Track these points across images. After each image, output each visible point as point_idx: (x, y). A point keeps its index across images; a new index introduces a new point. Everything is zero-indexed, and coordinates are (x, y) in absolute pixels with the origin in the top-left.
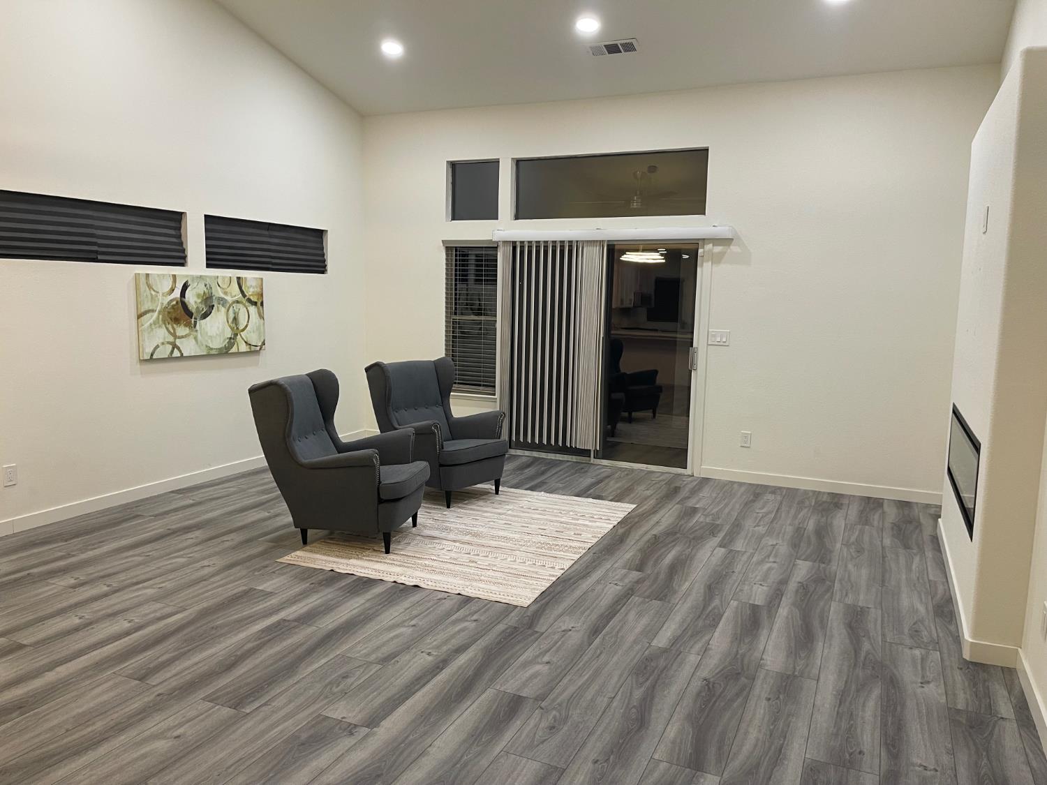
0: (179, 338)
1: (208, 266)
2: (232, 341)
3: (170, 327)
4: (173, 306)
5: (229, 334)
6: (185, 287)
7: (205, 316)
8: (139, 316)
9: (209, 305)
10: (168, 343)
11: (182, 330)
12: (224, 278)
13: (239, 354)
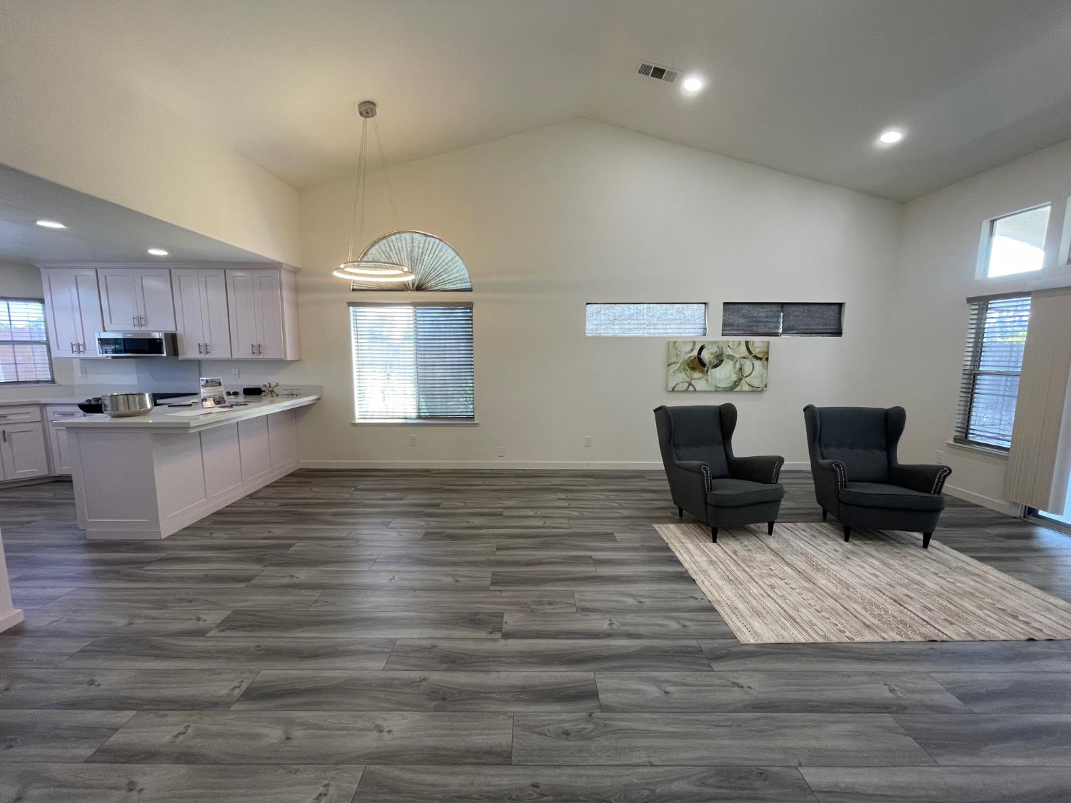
0: (694, 379)
1: (723, 335)
2: (736, 384)
4: (692, 360)
6: (702, 348)
7: (715, 366)
10: (686, 382)
12: (734, 342)
13: (741, 392)
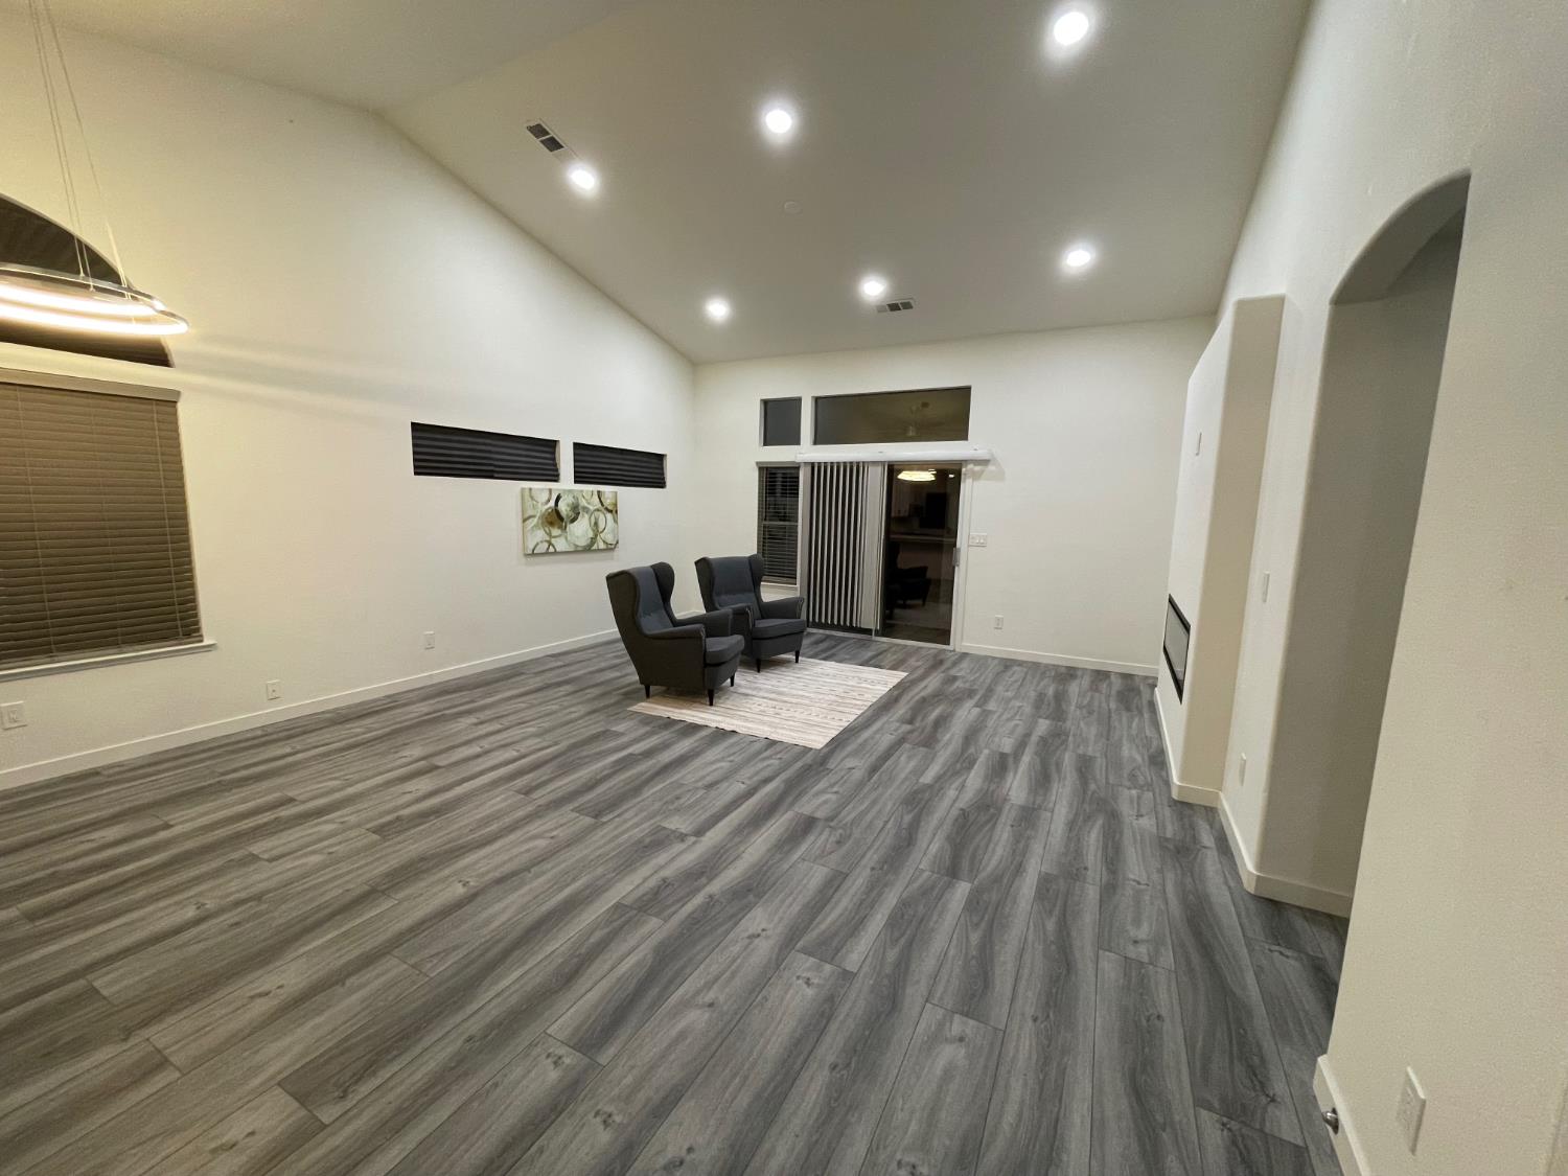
0: (555, 537)
1: (576, 482)
2: (593, 540)
3: (547, 529)
5: (591, 534)
7: (573, 521)
8: (524, 520)
9: (576, 513)
10: (546, 541)
11: (556, 532)
12: (587, 491)
13: (599, 550)
